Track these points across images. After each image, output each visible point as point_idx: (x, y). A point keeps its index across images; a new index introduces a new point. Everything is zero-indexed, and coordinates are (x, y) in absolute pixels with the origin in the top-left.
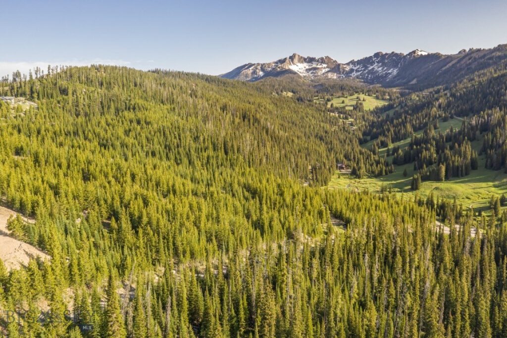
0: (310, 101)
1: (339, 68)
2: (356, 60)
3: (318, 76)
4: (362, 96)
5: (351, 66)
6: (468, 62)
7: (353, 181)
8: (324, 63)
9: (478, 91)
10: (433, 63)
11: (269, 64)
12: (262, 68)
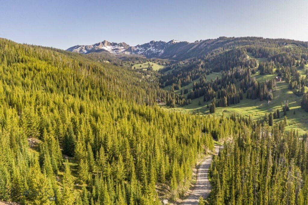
0: (121, 65)
1: (131, 49)
2: (140, 45)
3: (119, 53)
4: (151, 63)
5: (138, 48)
6: (205, 46)
7: (170, 109)
8: (122, 46)
9: (221, 58)
10: (184, 46)
11: (90, 46)
12: (85, 48)
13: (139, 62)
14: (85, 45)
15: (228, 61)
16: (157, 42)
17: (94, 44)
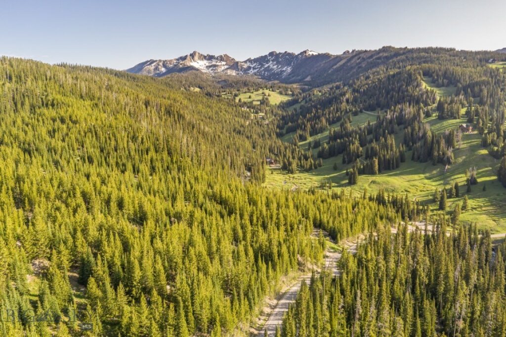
0: (218, 96)
1: (237, 66)
2: (252, 58)
3: (218, 72)
4: (267, 92)
5: (248, 64)
6: (358, 61)
7: (287, 176)
8: (223, 61)
9: (380, 87)
10: (324, 62)
11: (171, 61)
12: (163, 64)
13: (247, 90)
14: (163, 60)
15: (391, 93)
16: (280, 53)
17: (177, 58)
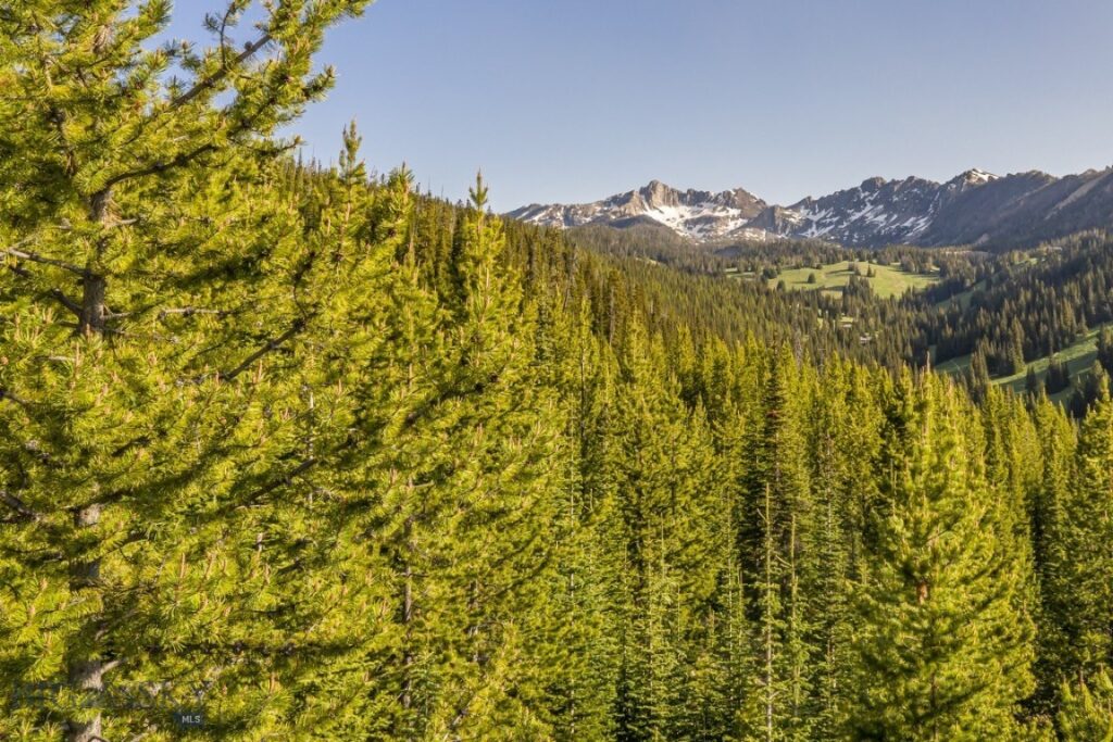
0: (714, 274)
1: (773, 219)
2: (815, 197)
3: (717, 237)
4: (863, 267)
5: (803, 212)
8: (733, 206)
10: (1027, 194)
11: (586, 208)
12: (566, 217)
13: (801, 262)
14: (564, 204)
16: (894, 182)
17: (604, 199)
